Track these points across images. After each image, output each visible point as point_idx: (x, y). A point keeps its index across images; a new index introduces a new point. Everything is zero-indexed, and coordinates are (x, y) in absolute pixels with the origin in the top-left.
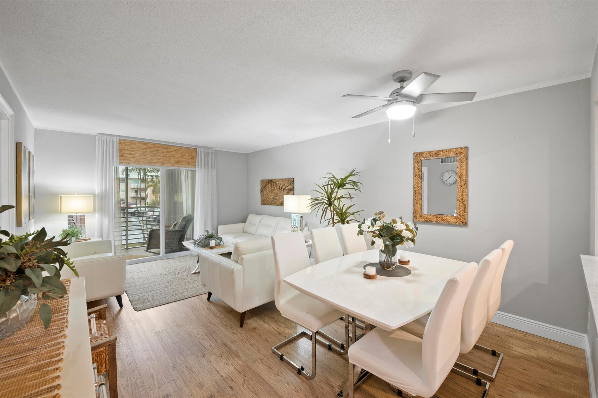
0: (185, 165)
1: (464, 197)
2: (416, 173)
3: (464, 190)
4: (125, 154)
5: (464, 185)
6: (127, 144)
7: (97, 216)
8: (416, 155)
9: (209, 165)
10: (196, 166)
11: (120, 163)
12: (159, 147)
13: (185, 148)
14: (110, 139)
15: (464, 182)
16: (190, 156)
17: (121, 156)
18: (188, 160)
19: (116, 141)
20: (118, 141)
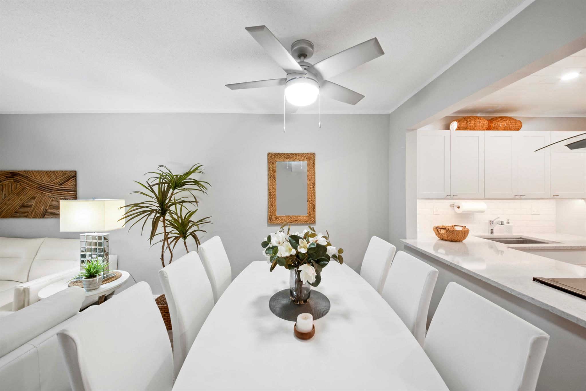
1: (313, 198)
2: (271, 174)
3: (313, 191)
5: (313, 187)
8: (271, 155)
15: (313, 184)
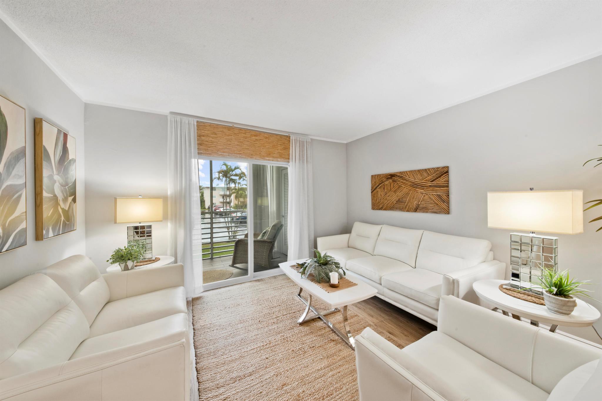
0: (277, 158)
4: (205, 141)
6: (206, 127)
7: (170, 225)
9: (304, 157)
10: (289, 159)
11: (199, 153)
12: (247, 133)
13: (277, 135)
14: (185, 120)
16: (283, 146)
17: (200, 144)
18: (280, 151)
19: (193, 123)
20: (196, 124)
